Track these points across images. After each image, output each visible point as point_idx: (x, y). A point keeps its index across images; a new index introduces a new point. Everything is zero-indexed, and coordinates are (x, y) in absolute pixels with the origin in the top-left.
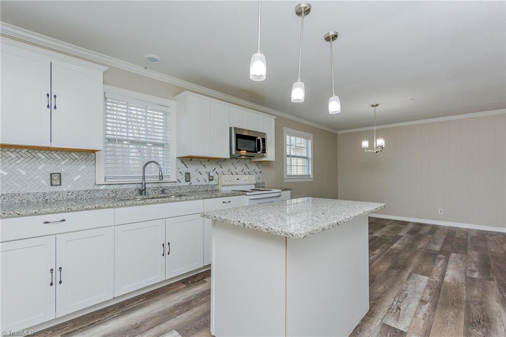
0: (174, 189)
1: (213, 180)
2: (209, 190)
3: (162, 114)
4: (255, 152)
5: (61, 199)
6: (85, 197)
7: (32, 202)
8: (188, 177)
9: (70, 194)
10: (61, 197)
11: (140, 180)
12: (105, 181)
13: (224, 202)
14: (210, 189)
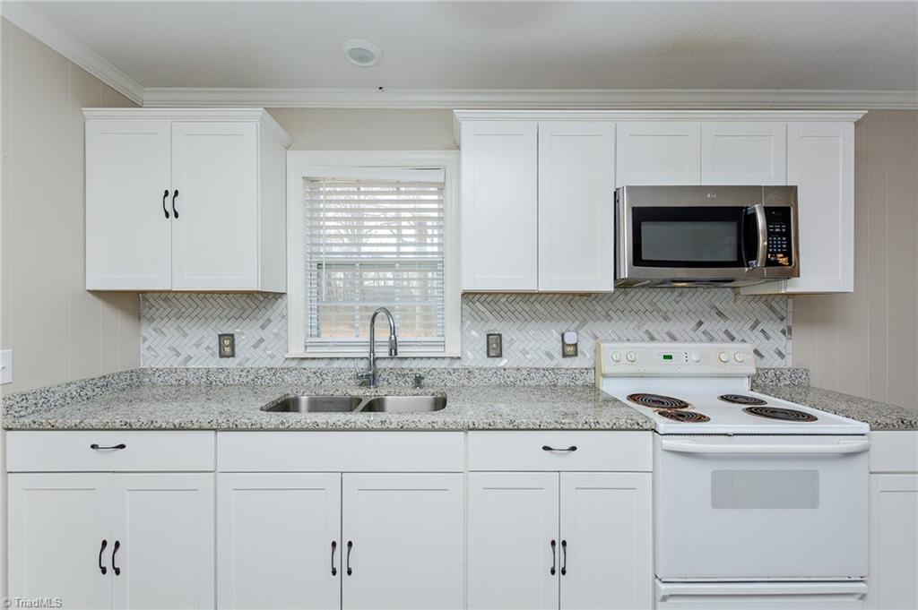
0: (454, 377)
1: (576, 354)
2: (560, 383)
3: (436, 189)
4: (739, 263)
5: (232, 383)
6: (267, 381)
7: (193, 385)
8: (495, 346)
9: (244, 374)
10: (231, 379)
11: (364, 351)
12: (305, 352)
13: (546, 448)
14: (566, 381)
